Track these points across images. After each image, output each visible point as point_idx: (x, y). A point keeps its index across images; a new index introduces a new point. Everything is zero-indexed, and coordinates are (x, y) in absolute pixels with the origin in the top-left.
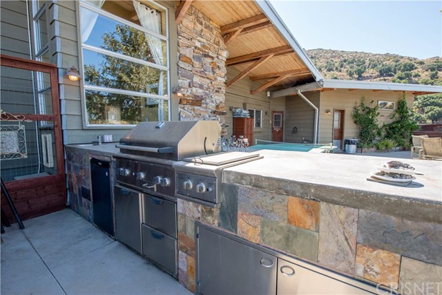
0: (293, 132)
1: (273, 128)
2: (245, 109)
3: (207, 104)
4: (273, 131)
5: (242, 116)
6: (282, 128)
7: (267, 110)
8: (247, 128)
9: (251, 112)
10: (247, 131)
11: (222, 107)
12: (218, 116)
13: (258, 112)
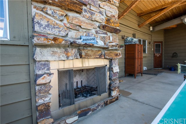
0: (173, 56)
1: (155, 54)
2: (135, 38)
3: (92, 14)
4: (155, 56)
5: (133, 43)
6: (162, 54)
7: (150, 41)
8: (138, 53)
9: (140, 41)
10: (138, 56)
11: (114, 23)
12: (109, 34)
13: (144, 41)
